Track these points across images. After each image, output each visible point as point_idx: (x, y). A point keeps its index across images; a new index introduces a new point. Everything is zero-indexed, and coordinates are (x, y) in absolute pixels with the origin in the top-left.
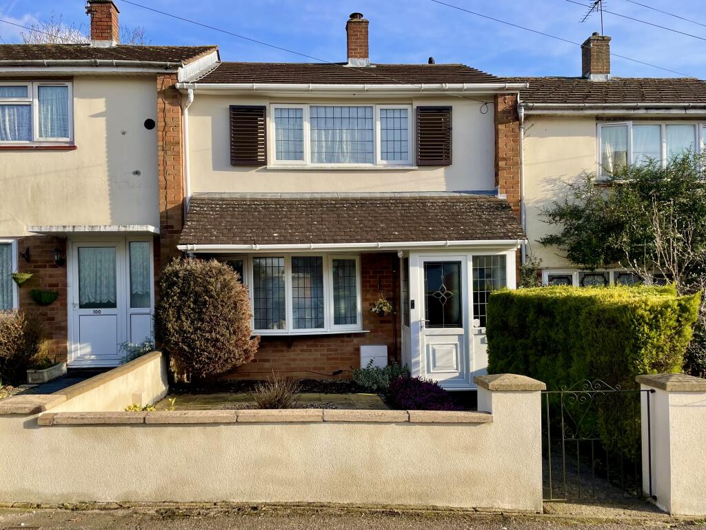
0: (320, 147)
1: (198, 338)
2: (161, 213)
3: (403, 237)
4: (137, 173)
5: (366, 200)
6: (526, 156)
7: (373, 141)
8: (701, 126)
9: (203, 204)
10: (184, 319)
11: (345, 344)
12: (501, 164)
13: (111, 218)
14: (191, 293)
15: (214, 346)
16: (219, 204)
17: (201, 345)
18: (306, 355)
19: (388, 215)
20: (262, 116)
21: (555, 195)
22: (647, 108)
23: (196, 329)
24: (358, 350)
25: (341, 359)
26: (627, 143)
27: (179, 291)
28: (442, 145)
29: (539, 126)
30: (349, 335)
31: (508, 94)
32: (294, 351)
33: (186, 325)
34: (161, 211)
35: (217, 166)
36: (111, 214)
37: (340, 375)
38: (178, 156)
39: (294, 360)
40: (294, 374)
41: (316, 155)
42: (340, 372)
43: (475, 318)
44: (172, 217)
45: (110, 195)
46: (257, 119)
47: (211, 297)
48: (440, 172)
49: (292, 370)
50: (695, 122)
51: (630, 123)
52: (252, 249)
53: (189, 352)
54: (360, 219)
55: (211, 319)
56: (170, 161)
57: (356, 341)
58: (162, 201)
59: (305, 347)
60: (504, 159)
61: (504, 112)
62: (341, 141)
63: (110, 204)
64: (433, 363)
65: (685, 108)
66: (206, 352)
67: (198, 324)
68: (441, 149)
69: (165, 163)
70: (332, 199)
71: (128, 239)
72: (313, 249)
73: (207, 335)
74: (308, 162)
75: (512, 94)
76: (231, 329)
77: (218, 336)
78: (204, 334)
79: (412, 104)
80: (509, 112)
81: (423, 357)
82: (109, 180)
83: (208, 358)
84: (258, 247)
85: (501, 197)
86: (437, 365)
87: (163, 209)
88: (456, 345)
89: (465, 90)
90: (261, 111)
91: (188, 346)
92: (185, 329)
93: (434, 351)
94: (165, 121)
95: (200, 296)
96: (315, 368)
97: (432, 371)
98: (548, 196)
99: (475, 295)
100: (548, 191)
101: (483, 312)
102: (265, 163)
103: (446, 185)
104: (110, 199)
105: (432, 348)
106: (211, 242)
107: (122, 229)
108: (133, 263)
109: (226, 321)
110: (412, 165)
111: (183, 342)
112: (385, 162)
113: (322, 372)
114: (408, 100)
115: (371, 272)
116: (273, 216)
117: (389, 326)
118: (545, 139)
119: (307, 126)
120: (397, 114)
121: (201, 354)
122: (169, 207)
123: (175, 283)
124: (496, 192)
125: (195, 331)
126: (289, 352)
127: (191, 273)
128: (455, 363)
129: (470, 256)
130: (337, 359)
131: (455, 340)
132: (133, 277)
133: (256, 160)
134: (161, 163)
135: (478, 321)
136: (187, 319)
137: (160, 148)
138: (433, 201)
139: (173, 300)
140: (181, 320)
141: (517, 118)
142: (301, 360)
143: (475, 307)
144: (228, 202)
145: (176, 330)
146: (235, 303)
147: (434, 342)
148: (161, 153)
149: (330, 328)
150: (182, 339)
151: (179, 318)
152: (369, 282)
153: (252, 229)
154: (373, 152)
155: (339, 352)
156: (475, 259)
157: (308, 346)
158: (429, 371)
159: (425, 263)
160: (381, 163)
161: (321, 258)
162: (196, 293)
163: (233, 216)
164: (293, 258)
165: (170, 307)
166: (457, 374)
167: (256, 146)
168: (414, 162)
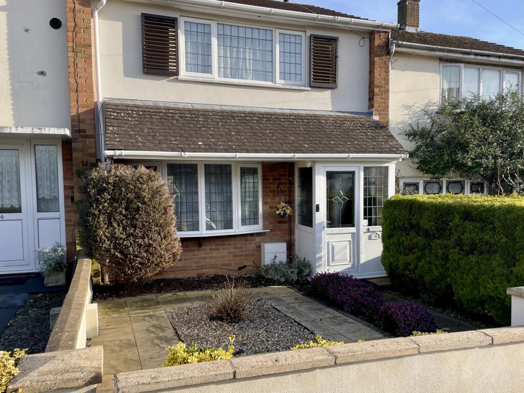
0: (225, 64)
1: (131, 244)
2: (72, 117)
3: (312, 149)
4: (42, 73)
5: (271, 114)
6: (392, 86)
7: (272, 62)
8: (504, 72)
9: (118, 109)
10: (115, 225)
11: (248, 242)
12: (376, 90)
13: (14, 119)
14: (123, 200)
15: (146, 251)
16: (135, 111)
17: (134, 251)
18: (214, 254)
19: (293, 129)
20: (174, 27)
21: (410, 118)
22: (476, 54)
23: (128, 236)
24: (259, 247)
25: (246, 255)
26: (460, 82)
27: (109, 197)
28: (329, 70)
29: (401, 61)
30: (252, 235)
31: (383, 32)
32: (204, 250)
33: (118, 231)
34: (72, 114)
35: (127, 74)
36: (14, 115)
37: (244, 269)
38: (88, 59)
39: (204, 258)
40: (204, 271)
41: (222, 70)
42: (244, 267)
43: (364, 219)
44: (84, 121)
45: (12, 94)
46: (168, 29)
47: (144, 203)
48: (327, 93)
49: (202, 267)
50: (501, 69)
51: (462, 65)
52: (181, 157)
53: (121, 259)
54: (272, 131)
55: (143, 225)
56: (81, 64)
57: (258, 239)
58: (73, 104)
59: (214, 247)
60: (378, 87)
61: (379, 46)
62: (245, 59)
63: (13, 105)
64: (332, 257)
65: (500, 57)
66: (139, 257)
67: (130, 230)
68: (329, 74)
69: (76, 65)
70: (240, 112)
71: (33, 141)
72: (239, 158)
73: (140, 241)
74: (215, 76)
75: (386, 32)
76: (162, 234)
77: (151, 242)
78: (137, 240)
79: (305, 32)
80: (383, 47)
81: (325, 253)
82: (10, 79)
83: (140, 263)
84: (188, 154)
85: (376, 118)
86: (335, 259)
87: (74, 113)
88: (350, 241)
89: (352, 24)
90: (173, 22)
91: (120, 252)
92: (117, 235)
93: (333, 247)
94: (75, 22)
95: (131, 202)
96: (222, 265)
97: (331, 264)
98: (406, 119)
99: (365, 199)
100: (406, 115)
101: (370, 214)
102: (176, 73)
103: (332, 106)
104: (13, 99)
105: (332, 244)
106: (138, 149)
107: (37, 131)
108: (38, 166)
109: (157, 226)
110: (305, 86)
111: (115, 248)
112: (283, 82)
113: (229, 267)
114: (303, 27)
115: (271, 179)
116: (192, 125)
117: (285, 226)
118: (405, 72)
119: (214, 42)
120: (293, 40)
121: (134, 261)
122: (81, 110)
123: (105, 190)
124: (371, 114)
125: (127, 237)
126: (199, 251)
127: (121, 179)
128: (348, 256)
129: (362, 166)
130: (241, 255)
131: (349, 237)
132: (39, 181)
133: (168, 70)
134: (71, 64)
135: (367, 221)
136: (119, 226)
137: (70, 49)
138: (327, 118)
139: (103, 207)
140: (112, 226)
141: (388, 53)
142: (211, 258)
143: (365, 210)
144: (143, 109)
145: (107, 237)
146: (165, 209)
147: (333, 240)
148: (71, 54)
149: (238, 229)
150: (114, 246)
151: (110, 224)
152: (270, 187)
153: (176, 137)
154: (273, 72)
155: (244, 249)
156: (366, 169)
157: (216, 245)
158: (328, 265)
159: (327, 172)
160: (280, 82)
161: (230, 166)
162: (128, 199)
163: (152, 123)
164: (206, 165)
165: (100, 214)
166: (350, 266)
167: (168, 56)
168: (307, 83)
